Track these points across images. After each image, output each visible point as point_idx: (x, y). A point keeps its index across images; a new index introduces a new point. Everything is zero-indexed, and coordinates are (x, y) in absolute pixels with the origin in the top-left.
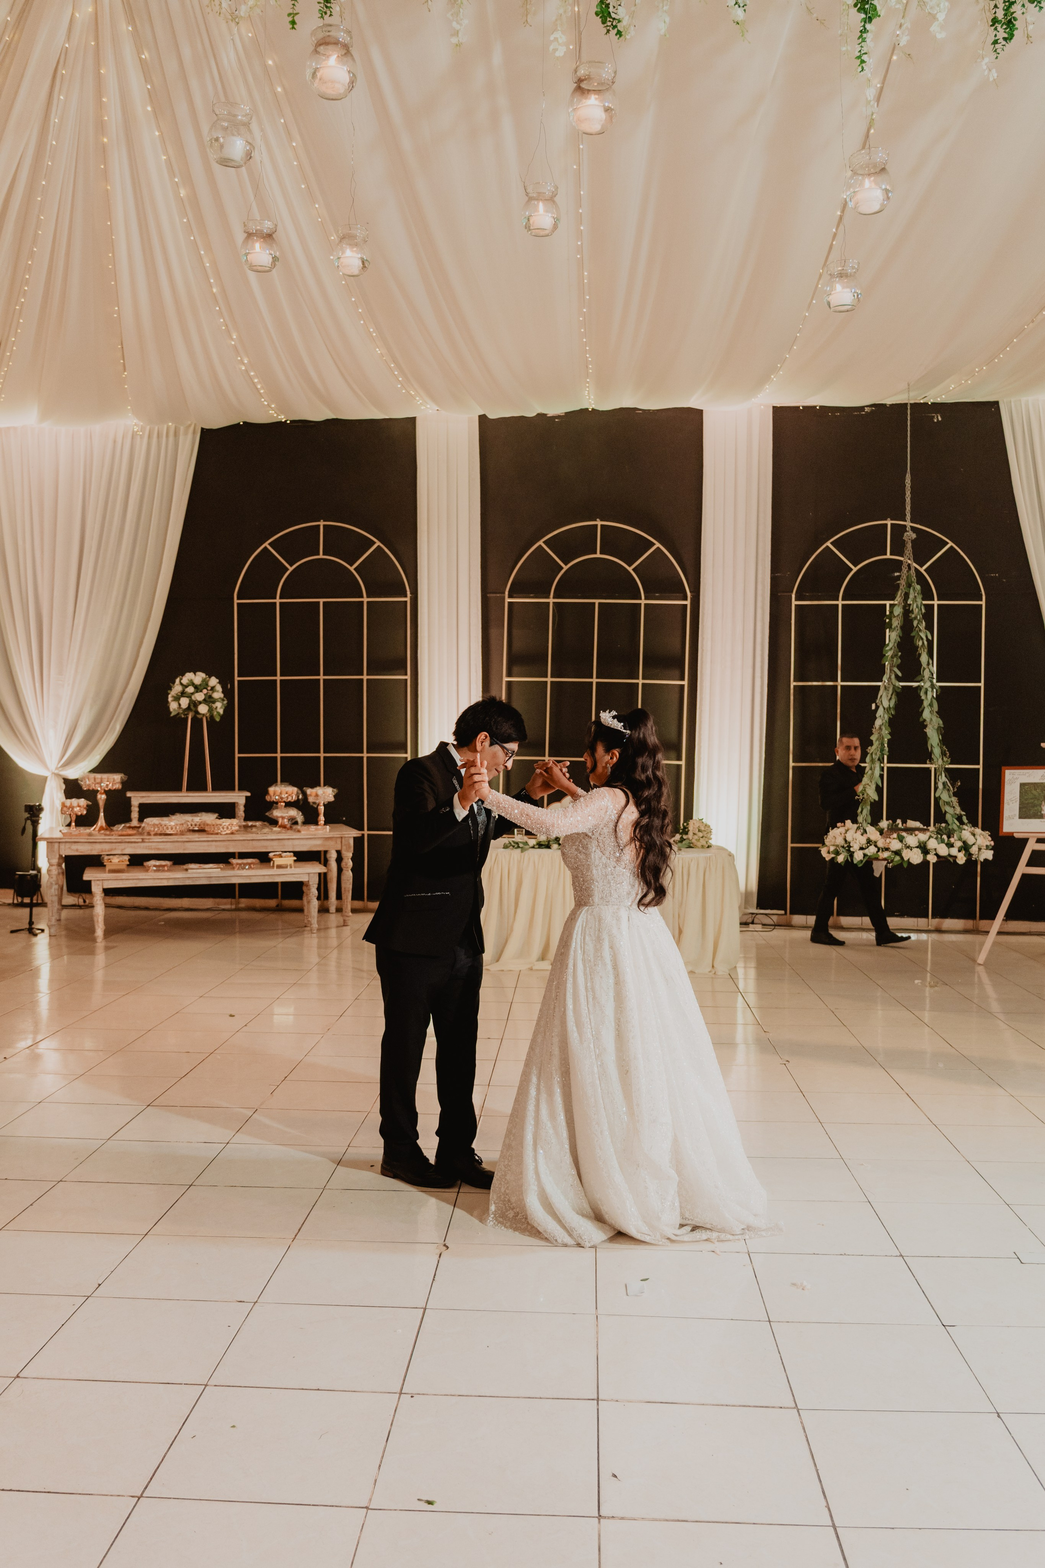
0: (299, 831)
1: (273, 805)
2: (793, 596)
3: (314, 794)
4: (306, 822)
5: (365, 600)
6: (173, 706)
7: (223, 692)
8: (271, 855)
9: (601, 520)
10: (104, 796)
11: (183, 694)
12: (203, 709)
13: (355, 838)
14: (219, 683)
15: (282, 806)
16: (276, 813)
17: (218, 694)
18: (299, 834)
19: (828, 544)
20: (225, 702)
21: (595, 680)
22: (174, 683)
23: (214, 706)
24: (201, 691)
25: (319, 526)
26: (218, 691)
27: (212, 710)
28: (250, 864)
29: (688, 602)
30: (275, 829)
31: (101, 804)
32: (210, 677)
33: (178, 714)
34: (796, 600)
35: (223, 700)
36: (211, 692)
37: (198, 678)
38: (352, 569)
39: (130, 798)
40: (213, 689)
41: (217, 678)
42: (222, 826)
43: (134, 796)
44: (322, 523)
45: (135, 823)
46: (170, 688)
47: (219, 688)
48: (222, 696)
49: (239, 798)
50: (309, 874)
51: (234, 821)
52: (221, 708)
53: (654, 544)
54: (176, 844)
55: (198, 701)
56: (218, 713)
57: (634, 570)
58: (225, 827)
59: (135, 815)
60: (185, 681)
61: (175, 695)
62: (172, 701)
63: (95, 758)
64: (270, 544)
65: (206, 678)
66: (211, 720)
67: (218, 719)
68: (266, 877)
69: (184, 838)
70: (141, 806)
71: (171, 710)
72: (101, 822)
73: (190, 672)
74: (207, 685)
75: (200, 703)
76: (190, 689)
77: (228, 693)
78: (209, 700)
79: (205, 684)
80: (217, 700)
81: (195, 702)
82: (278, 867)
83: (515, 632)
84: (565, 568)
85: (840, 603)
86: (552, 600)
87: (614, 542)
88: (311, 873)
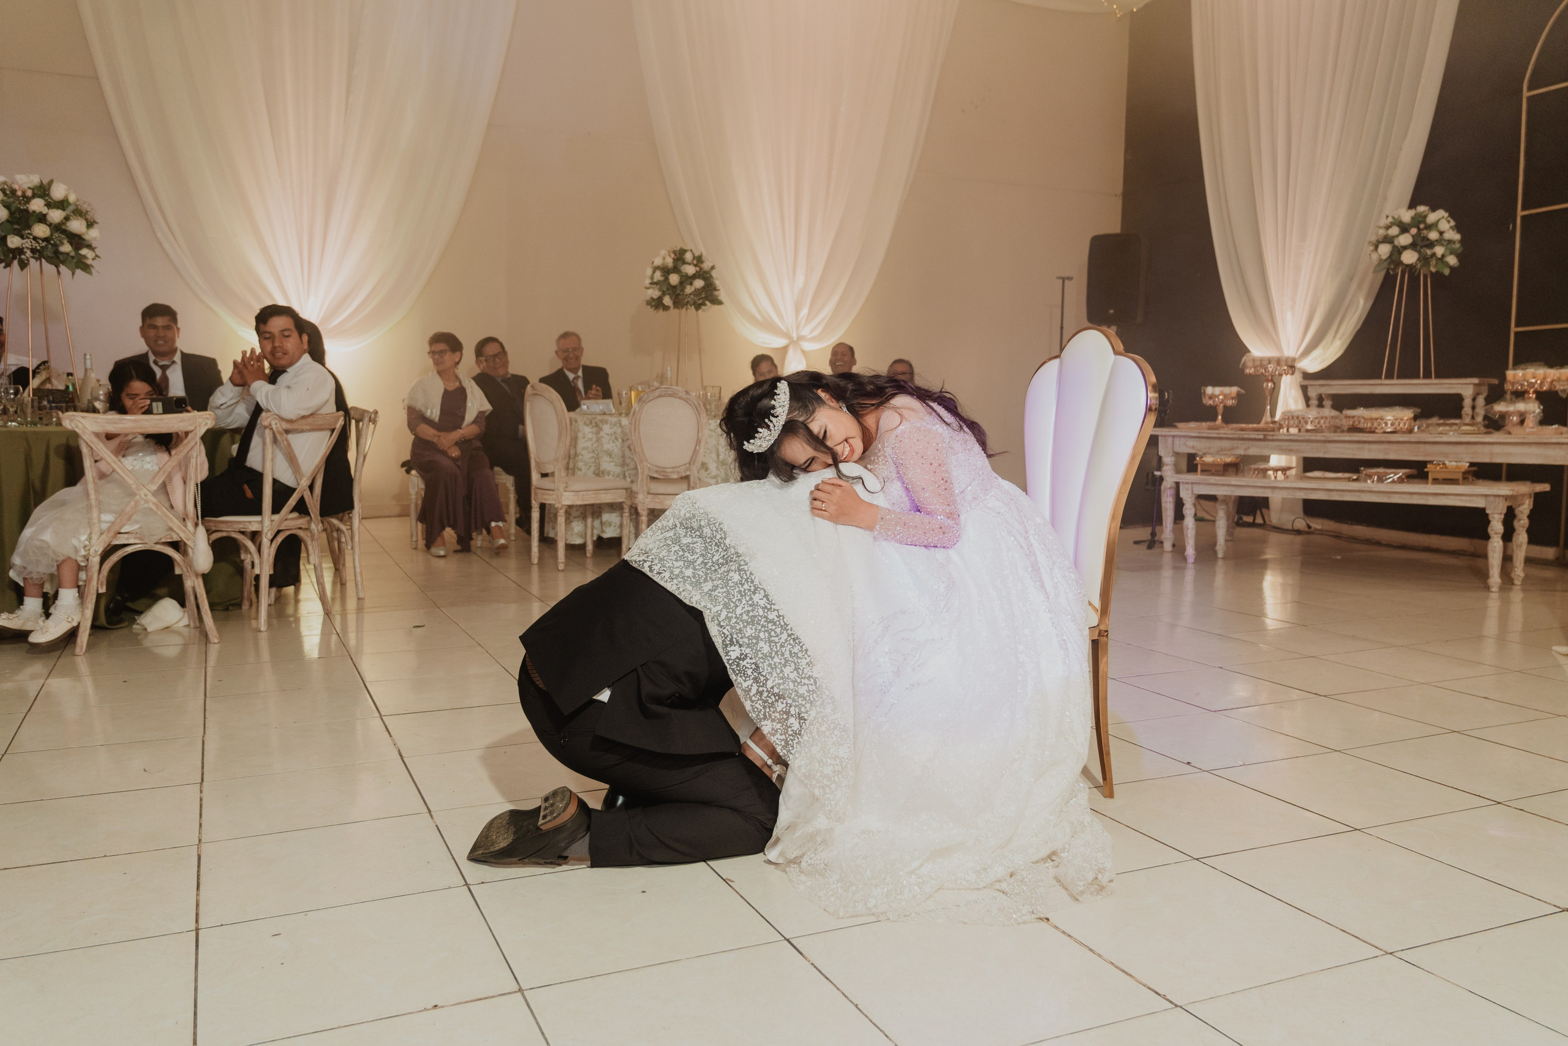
7: (1458, 228)
12: (1409, 257)
14: (1451, 216)
17: (1444, 232)
20: (1457, 245)
23: (1433, 252)
24: (1409, 232)
26: (1442, 229)
32: (1434, 209)
35: (1459, 243)
36: (1425, 232)
40: (1429, 227)
41: (1447, 208)
42: (1384, 421)
47: (1444, 225)
48: (1457, 237)
49: (1465, 387)
54: (1315, 445)
55: (1402, 247)
56: (1447, 261)
58: (1389, 423)
61: (1376, 242)
62: (1375, 250)
65: (1428, 212)
66: (1431, 274)
67: (1447, 272)
68: (1415, 497)
74: (1425, 222)
75: (1405, 248)
76: (1395, 231)
78: (1421, 244)
79: (1419, 221)
80: (1439, 242)
81: (1399, 249)
82: (1437, 482)
88: (1490, 495)
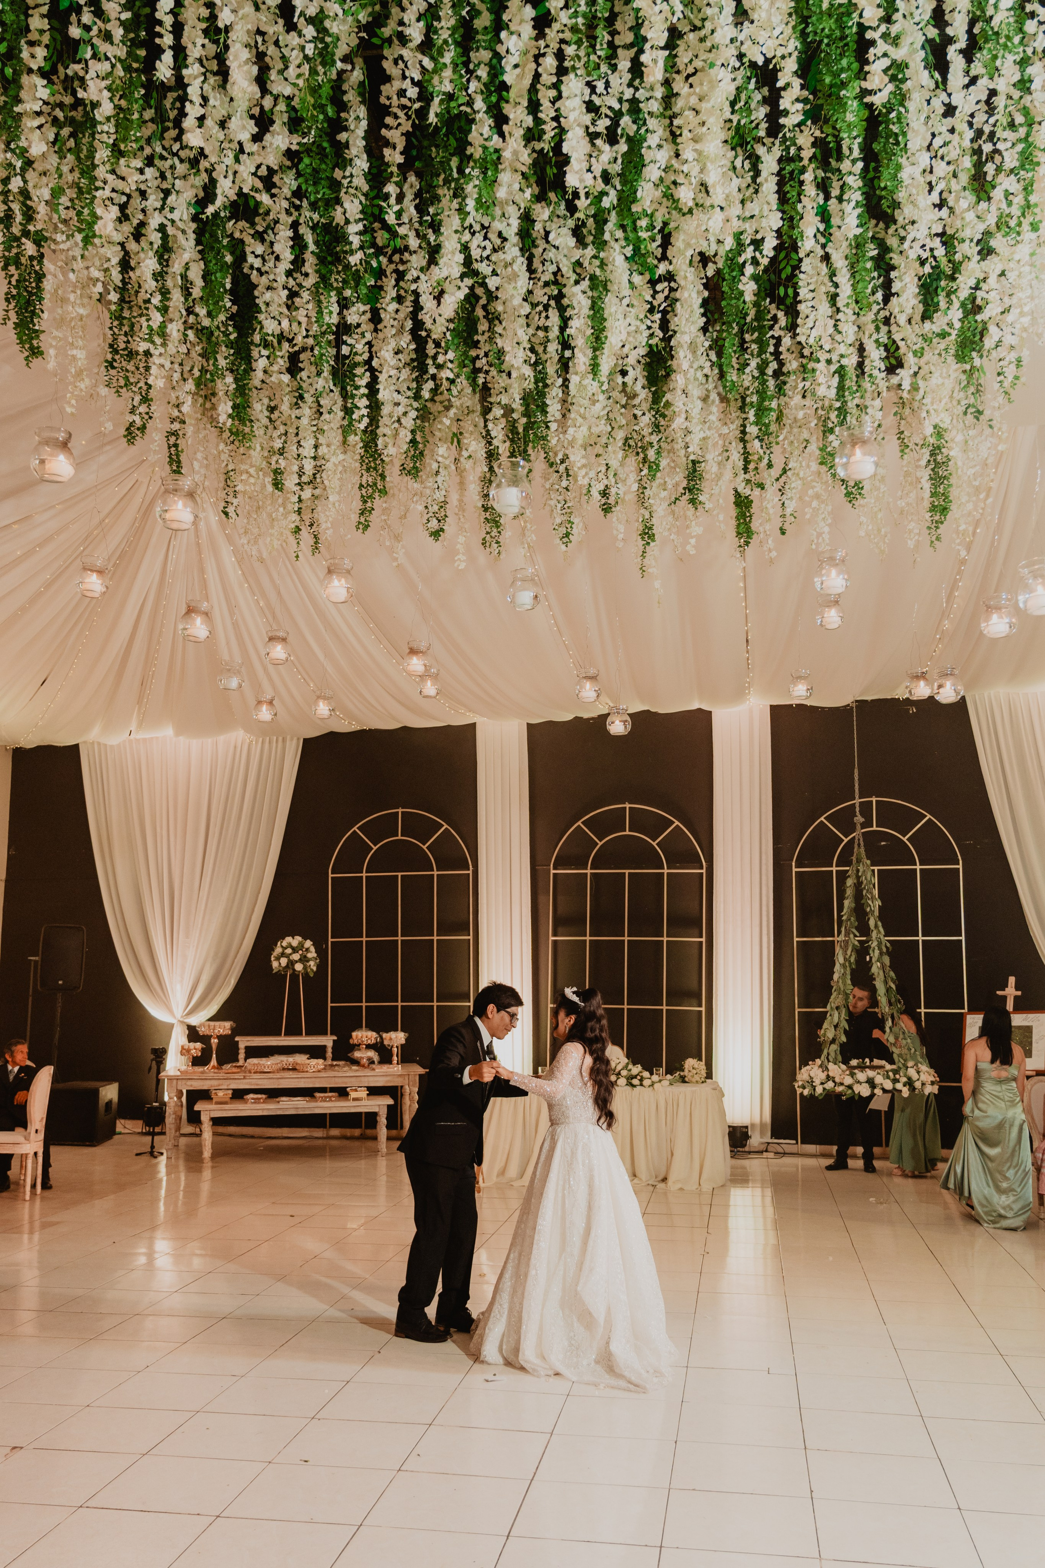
0: (374, 1069)
1: (356, 1047)
2: (793, 864)
3: (388, 1038)
4: (381, 1062)
5: (435, 873)
6: (275, 964)
7: (316, 952)
8: (348, 1090)
9: (629, 803)
10: (216, 1041)
11: (283, 954)
12: (299, 967)
15: (362, 1048)
16: (357, 1054)
17: (312, 954)
18: (373, 1072)
19: (822, 819)
20: (317, 961)
21: (626, 939)
22: (276, 944)
25: (397, 813)
27: (306, 968)
28: (330, 1097)
29: (704, 871)
30: (354, 1068)
31: (214, 1047)
32: (305, 939)
33: (279, 971)
34: (796, 866)
36: (305, 952)
37: (295, 941)
38: (425, 847)
39: (237, 1042)
40: (307, 950)
42: (311, 1065)
43: (242, 1040)
44: (400, 810)
45: (241, 1063)
46: (273, 950)
47: (312, 949)
48: (315, 955)
49: (327, 1041)
50: (378, 1105)
51: (321, 1061)
52: (313, 965)
53: (673, 823)
54: (271, 1081)
57: (657, 844)
58: (314, 1066)
59: (242, 1055)
60: (284, 943)
63: (213, 1008)
64: (358, 828)
66: (306, 975)
67: (311, 975)
68: (346, 1108)
69: (278, 1075)
70: (247, 1048)
71: (274, 968)
72: (214, 1062)
73: (289, 935)
75: (296, 961)
77: (321, 953)
78: (304, 960)
80: (311, 959)
81: (292, 961)
82: (355, 1099)
83: (559, 898)
84: (600, 844)
85: (834, 869)
86: (589, 871)
87: (639, 821)
88: (380, 1105)
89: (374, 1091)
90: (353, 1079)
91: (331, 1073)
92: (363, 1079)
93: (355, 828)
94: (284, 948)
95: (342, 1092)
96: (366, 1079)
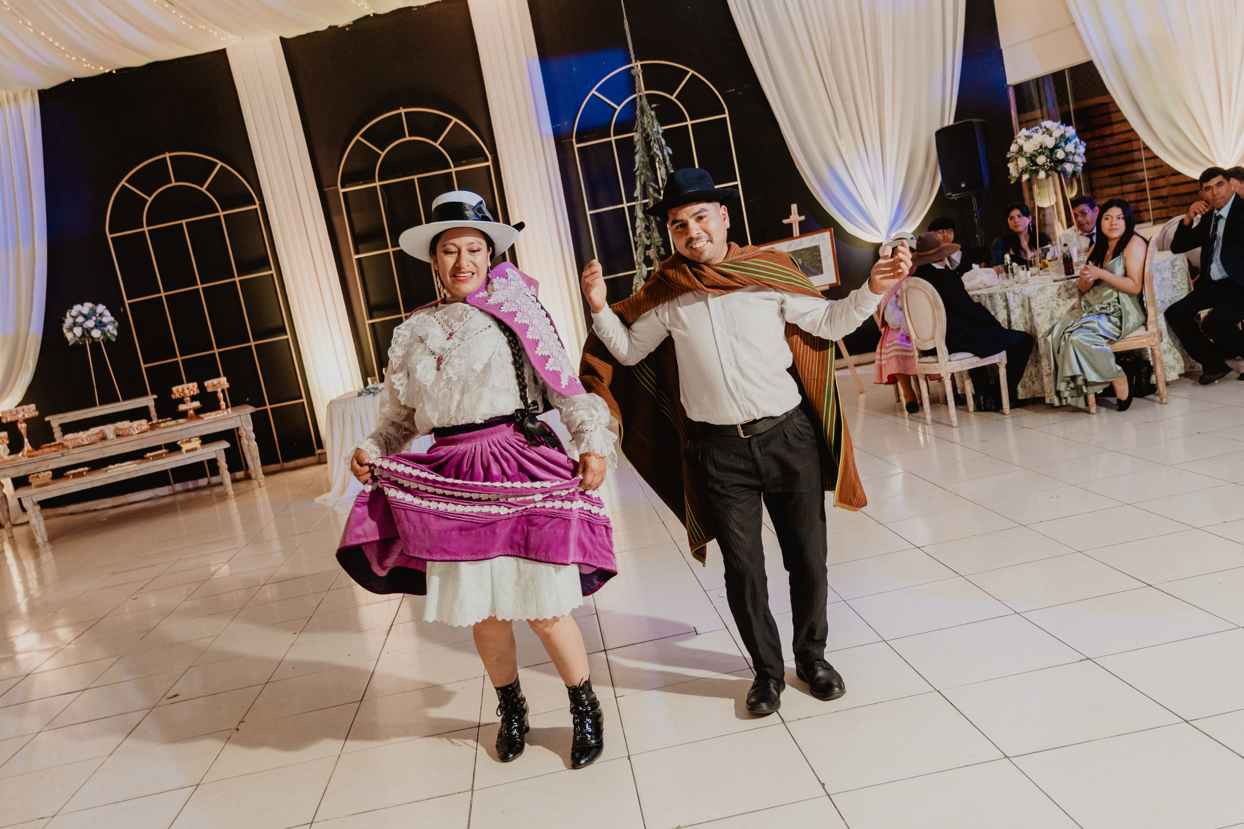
0: (202, 418)
1: (179, 401)
2: (574, 140)
3: (210, 385)
4: (208, 410)
5: (221, 214)
6: (69, 336)
7: (112, 315)
8: (178, 443)
9: (404, 108)
10: (24, 425)
11: (75, 324)
12: (96, 334)
13: (252, 414)
14: (107, 308)
15: (187, 400)
16: (182, 407)
17: (108, 318)
18: (202, 420)
19: (593, 92)
20: (116, 324)
22: (65, 317)
23: (106, 329)
24: (91, 319)
25: (165, 158)
26: (106, 316)
27: (105, 333)
28: (161, 455)
29: (490, 163)
30: (181, 421)
31: (24, 432)
32: (96, 305)
33: (77, 341)
34: (578, 142)
35: (114, 323)
36: (99, 318)
37: (86, 308)
38: (203, 189)
39: (49, 422)
40: (101, 315)
41: (103, 304)
42: (133, 428)
43: (53, 419)
44: (167, 155)
45: (58, 441)
46: (64, 322)
47: (107, 313)
48: (112, 319)
49: (149, 401)
50: (215, 451)
51: (144, 422)
52: (113, 329)
53: (451, 120)
55: (90, 328)
56: (113, 335)
57: (440, 145)
58: (136, 428)
59: (58, 434)
60: (74, 312)
61: (68, 327)
62: (67, 332)
63: (20, 393)
64: (127, 182)
65: (93, 307)
66: (107, 341)
67: (114, 340)
68: (184, 461)
69: (98, 446)
70: (61, 425)
71: (69, 340)
72: (28, 447)
73: (76, 304)
74: (95, 312)
75: (92, 329)
76: (80, 319)
77: (119, 315)
78: (100, 325)
79: (93, 312)
80: (108, 323)
81: (87, 329)
82: (188, 451)
83: (354, 216)
84: (383, 154)
85: (613, 138)
86: (377, 184)
87: (417, 124)
88: (217, 450)
89: (207, 440)
90: (184, 432)
91: (157, 432)
92: (193, 430)
93: (123, 182)
94: (75, 317)
95: (173, 448)
96: (196, 429)
